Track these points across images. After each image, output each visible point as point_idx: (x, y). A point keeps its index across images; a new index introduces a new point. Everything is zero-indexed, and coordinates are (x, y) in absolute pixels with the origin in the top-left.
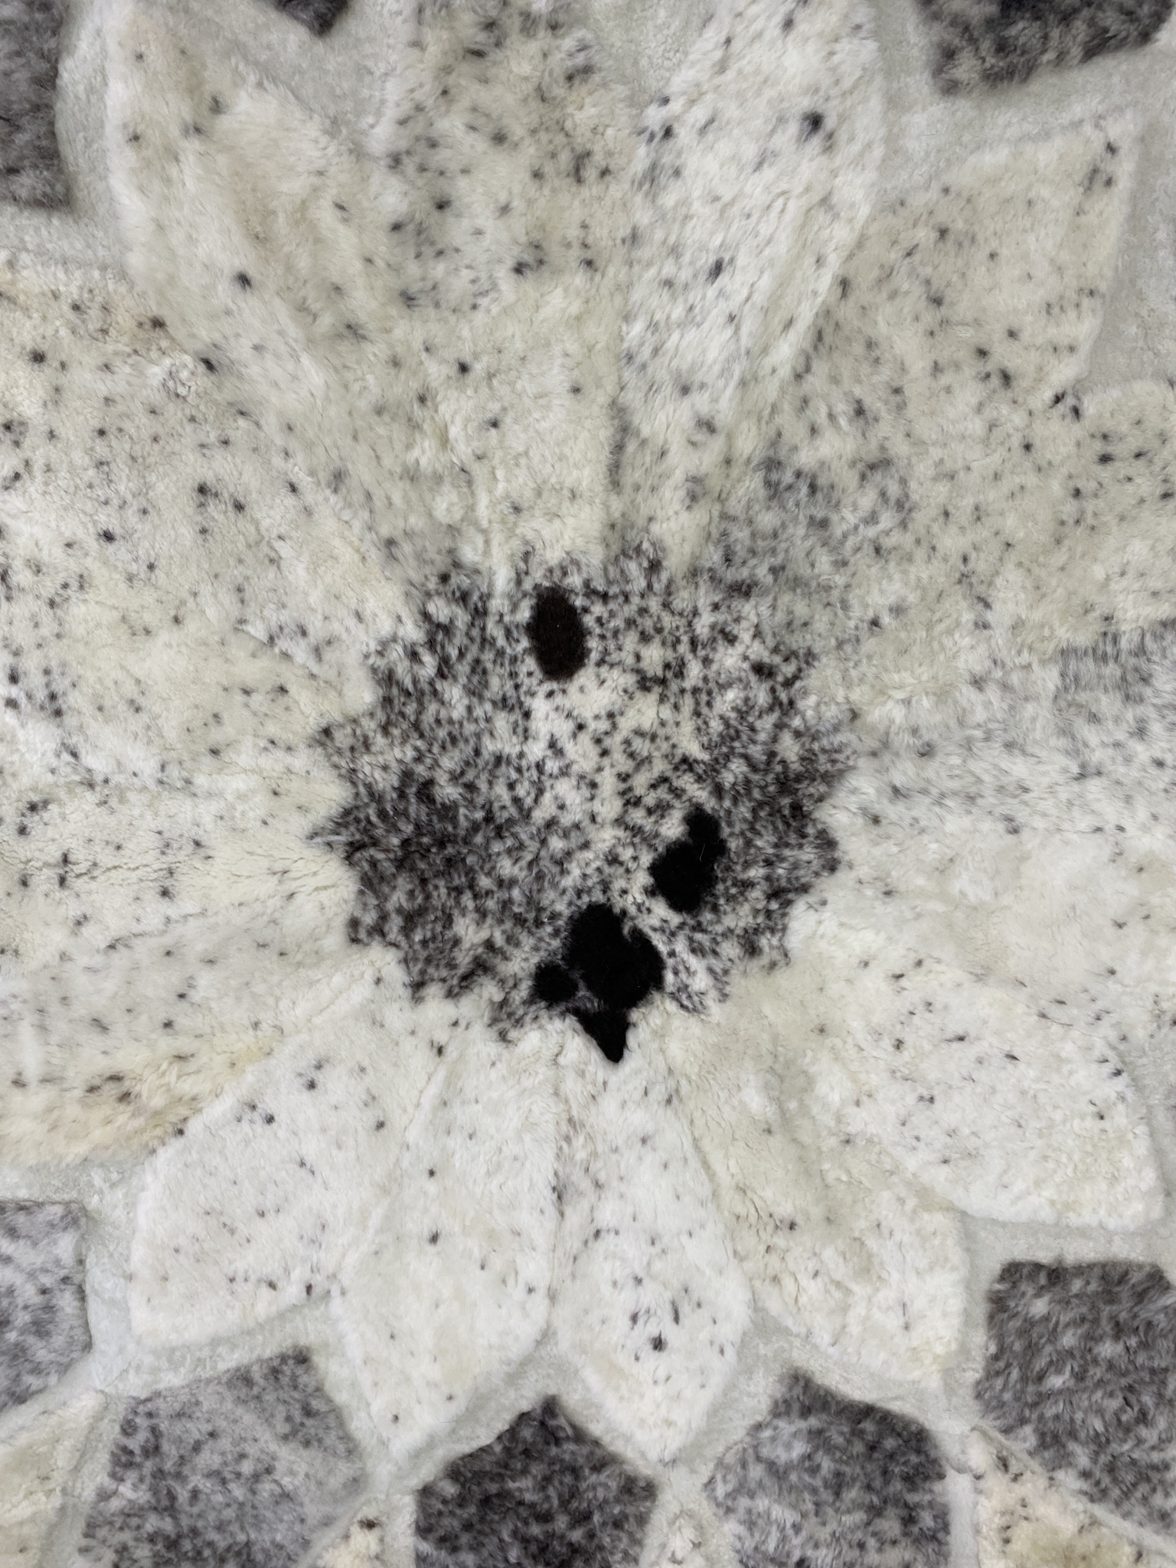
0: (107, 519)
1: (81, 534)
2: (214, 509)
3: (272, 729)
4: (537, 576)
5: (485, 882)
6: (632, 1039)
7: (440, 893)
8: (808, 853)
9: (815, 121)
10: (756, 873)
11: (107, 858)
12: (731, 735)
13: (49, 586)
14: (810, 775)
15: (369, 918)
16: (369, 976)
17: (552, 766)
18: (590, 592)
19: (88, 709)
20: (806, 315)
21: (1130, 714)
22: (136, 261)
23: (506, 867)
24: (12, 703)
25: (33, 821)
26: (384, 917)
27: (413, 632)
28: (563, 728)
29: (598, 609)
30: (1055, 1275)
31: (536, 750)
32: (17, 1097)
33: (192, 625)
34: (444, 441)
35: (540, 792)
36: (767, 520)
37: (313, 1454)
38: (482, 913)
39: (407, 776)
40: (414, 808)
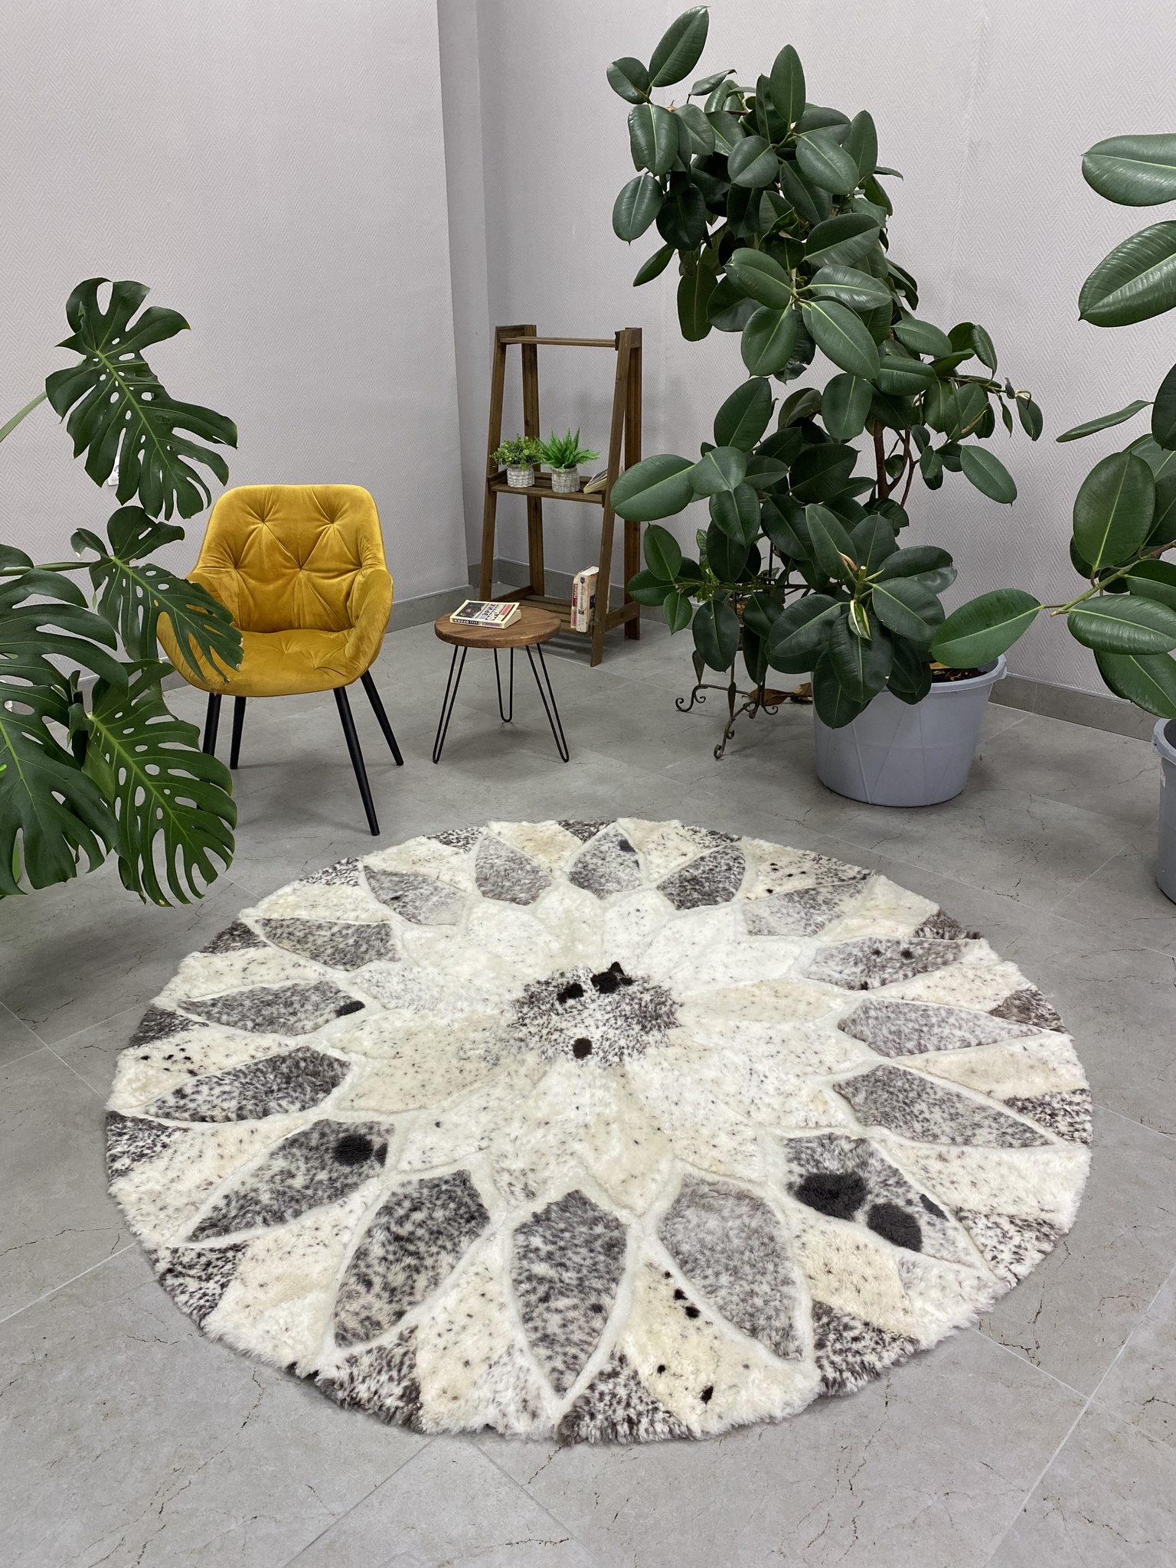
0: (712, 1106)
1: (722, 1105)
2: (675, 1100)
3: (684, 1051)
4: (580, 1062)
5: (637, 1007)
6: (610, 966)
7: (651, 1007)
8: (533, 989)
9: (438, 1125)
10: (551, 989)
11: (755, 1041)
12: (542, 1015)
13: (739, 1097)
14: (523, 1003)
15: (676, 1006)
16: (683, 996)
17: (601, 1024)
18: (566, 1053)
19: (741, 1069)
20: (464, 1092)
21: (421, 994)
22: (670, 1156)
23: (628, 1008)
24: (766, 1077)
25: (774, 1053)
26: (671, 1006)
27: (626, 1058)
28: (593, 1029)
29: (566, 1049)
30: (513, 900)
31: (604, 1029)
32: (812, 1000)
33: (697, 1077)
34: (593, 1095)
35: (607, 1020)
36: (504, 1053)
37: (756, 913)
38: (640, 999)
39: (647, 1033)
40: (649, 1026)
